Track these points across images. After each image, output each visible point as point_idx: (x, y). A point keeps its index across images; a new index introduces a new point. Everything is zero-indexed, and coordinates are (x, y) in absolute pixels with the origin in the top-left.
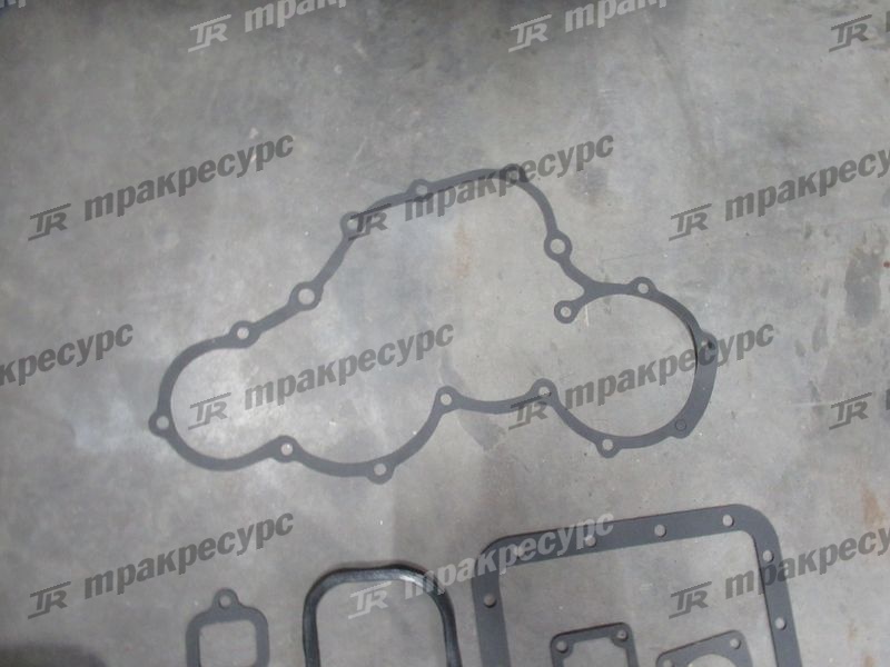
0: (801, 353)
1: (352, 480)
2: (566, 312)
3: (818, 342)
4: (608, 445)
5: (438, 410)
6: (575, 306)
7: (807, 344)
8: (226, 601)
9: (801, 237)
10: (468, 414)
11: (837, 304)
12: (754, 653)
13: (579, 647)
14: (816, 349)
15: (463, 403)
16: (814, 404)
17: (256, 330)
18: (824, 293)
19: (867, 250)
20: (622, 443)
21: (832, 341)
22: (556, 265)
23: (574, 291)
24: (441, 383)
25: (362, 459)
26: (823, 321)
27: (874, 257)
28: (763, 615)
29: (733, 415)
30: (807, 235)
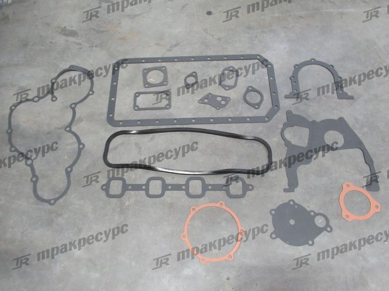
0: (81, 48)
1: (82, 153)
2: (54, 99)
3: (79, 44)
4: (91, 93)
5: (70, 131)
6: (53, 96)
7: (79, 47)
8: (104, 187)
9: (52, 44)
10: (73, 124)
11: (71, 39)
12: (149, 67)
13: (137, 104)
14: (81, 45)
15: (70, 125)
16: (94, 48)
17: (34, 175)
18: (68, 41)
19: (60, 31)
20: (91, 89)
21: (80, 41)
22: (41, 100)
23: (50, 96)
24: (64, 130)
25: (78, 150)
26: (74, 42)
27: (63, 29)
28: (141, 64)
29: (92, 65)
30: (52, 43)
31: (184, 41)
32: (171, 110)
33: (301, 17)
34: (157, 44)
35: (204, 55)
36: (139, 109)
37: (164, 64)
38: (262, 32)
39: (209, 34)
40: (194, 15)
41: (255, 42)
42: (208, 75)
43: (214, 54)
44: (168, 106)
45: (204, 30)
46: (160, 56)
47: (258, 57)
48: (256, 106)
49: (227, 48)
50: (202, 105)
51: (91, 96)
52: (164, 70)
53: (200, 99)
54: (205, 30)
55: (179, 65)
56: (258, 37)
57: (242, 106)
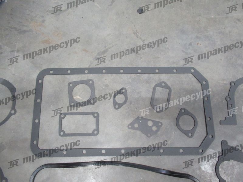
4: (13, 112)
12: (75, 80)
13: (63, 129)
16: (16, 52)
20: (13, 107)
28: (66, 76)
29: (13, 75)
31: (113, 46)
32: (99, 137)
33: (239, 20)
34: (84, 50)
35: (134, 66)
36: (65, 135)
37: (91, 76)
38: (197, 37)
39: (140, 38)
40: (123, 13)
41: (189, 51)
42: (138, 93)
43: (144, 65)
44: (96, 132)
45: (134, 33)
46: (87, 67)
47: (192, 71)
48: (190, 134)
49: (159, 58)
50: (132, 131)
51: (13, 117)
52: (91, 85)
53: (129, 123)
54: (136, 33)
55: (108, 79)
56: (193, 44)
57: (174, 133)
